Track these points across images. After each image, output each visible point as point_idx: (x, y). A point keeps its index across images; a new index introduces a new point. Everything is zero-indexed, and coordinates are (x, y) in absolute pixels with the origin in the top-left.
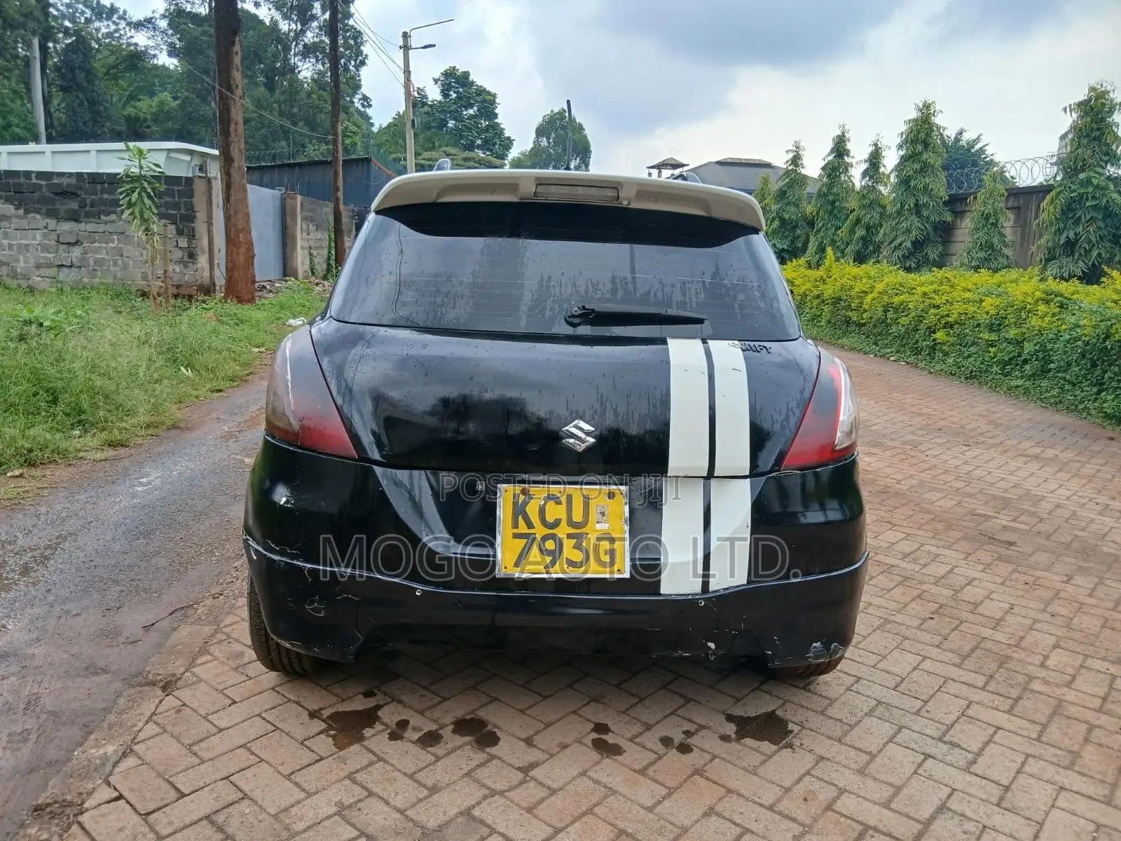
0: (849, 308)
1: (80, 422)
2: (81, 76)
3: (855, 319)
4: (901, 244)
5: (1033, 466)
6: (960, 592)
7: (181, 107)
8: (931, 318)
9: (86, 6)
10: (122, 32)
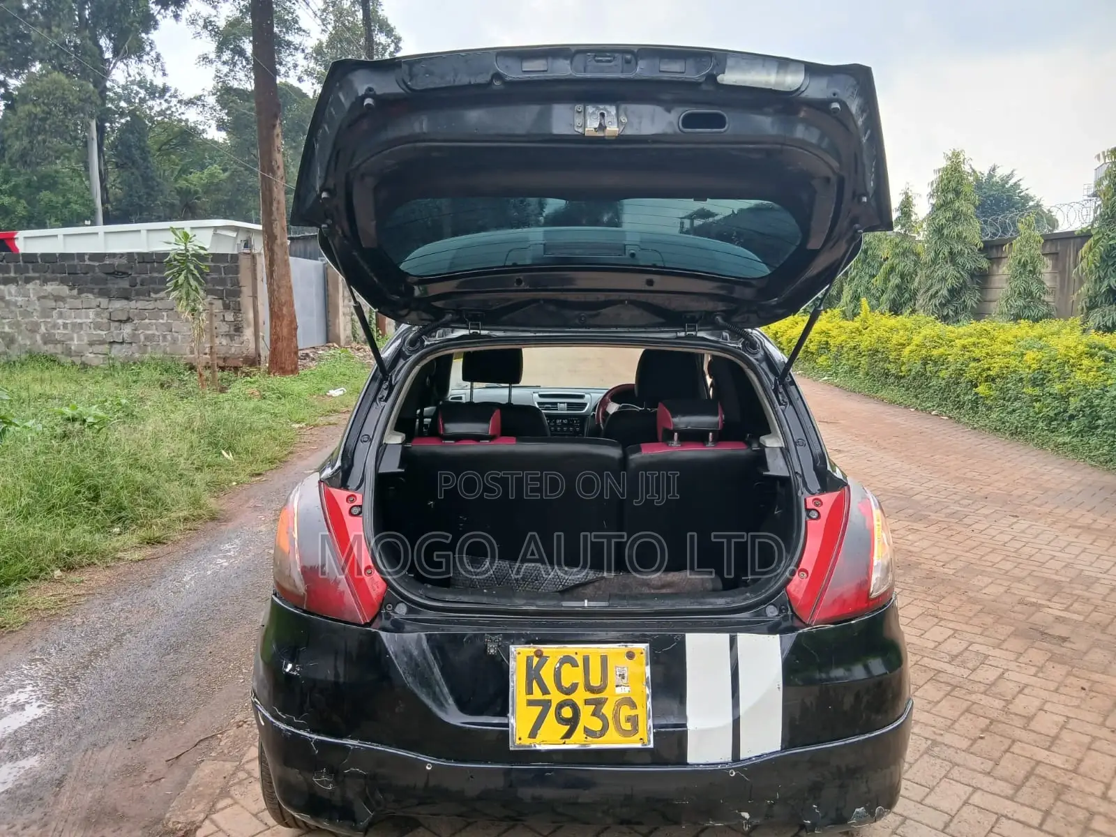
0: (886, 360)
1: (120, 519)
2: (136, 154)
3: (893, 371)
4: (937, 292)
5: (1085, 539)
6: (1011, 703)
7: (231, 178)
8: (972, 371)
9: (141, 87)
10: (174, 109)
